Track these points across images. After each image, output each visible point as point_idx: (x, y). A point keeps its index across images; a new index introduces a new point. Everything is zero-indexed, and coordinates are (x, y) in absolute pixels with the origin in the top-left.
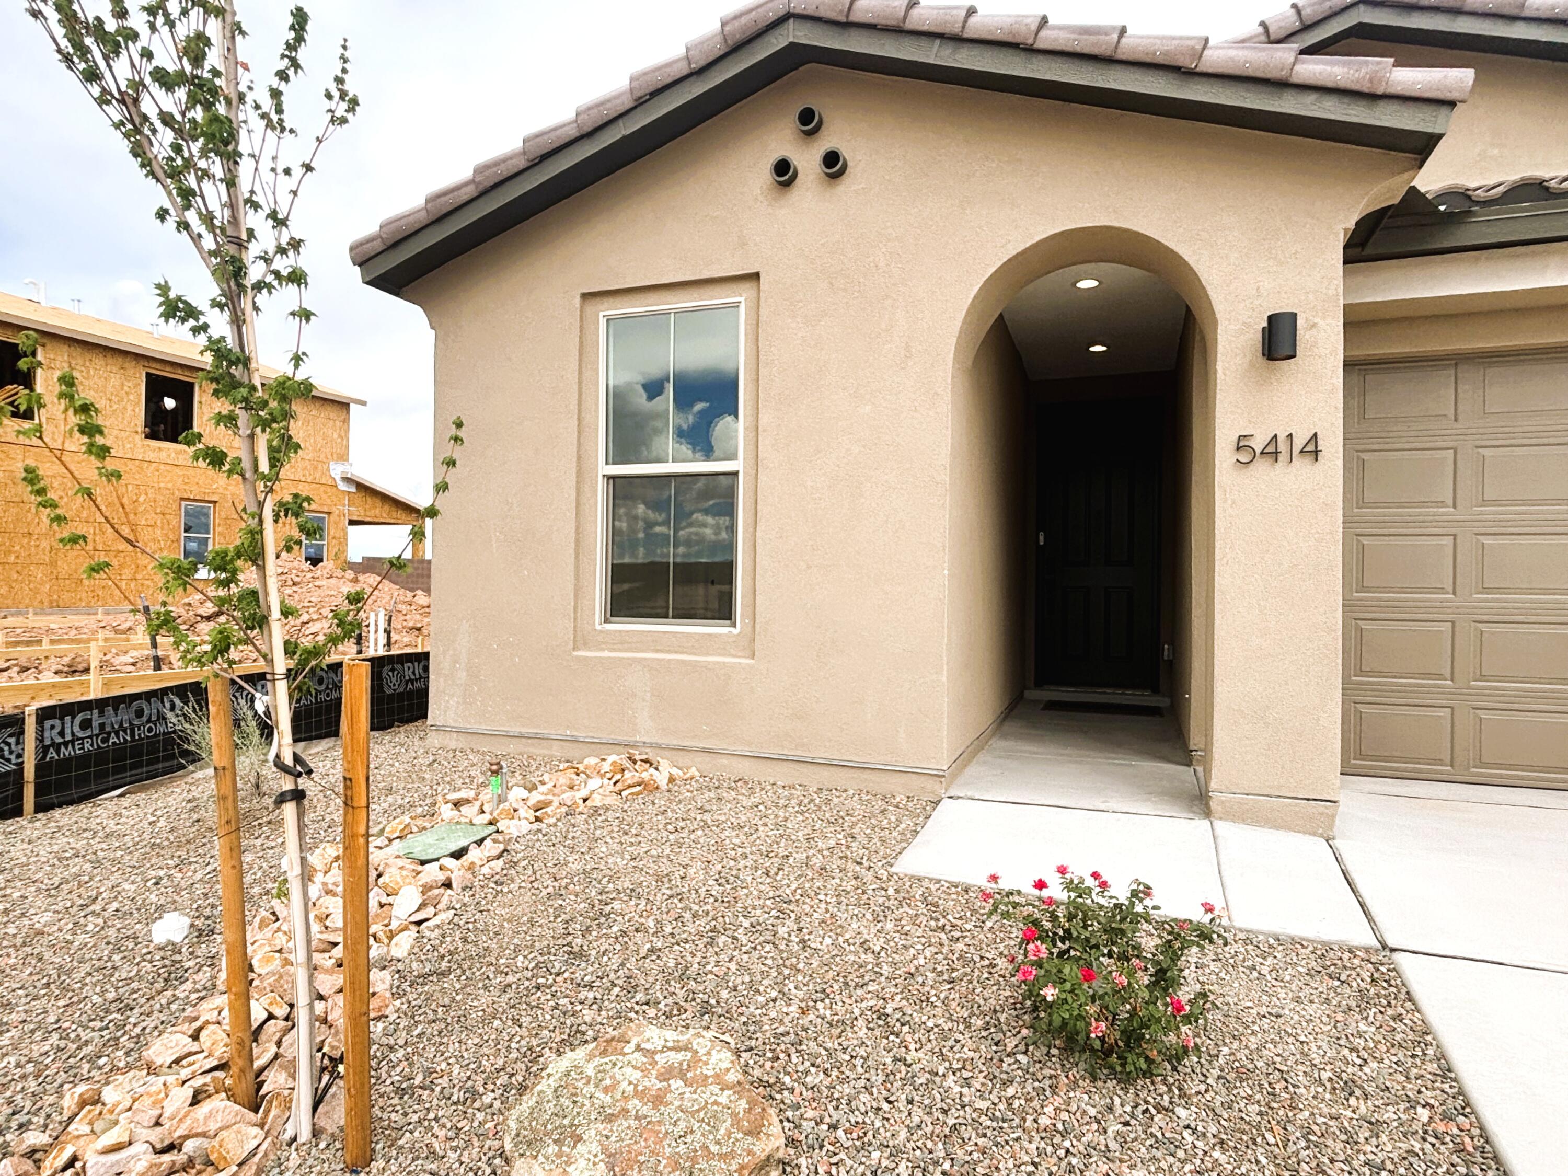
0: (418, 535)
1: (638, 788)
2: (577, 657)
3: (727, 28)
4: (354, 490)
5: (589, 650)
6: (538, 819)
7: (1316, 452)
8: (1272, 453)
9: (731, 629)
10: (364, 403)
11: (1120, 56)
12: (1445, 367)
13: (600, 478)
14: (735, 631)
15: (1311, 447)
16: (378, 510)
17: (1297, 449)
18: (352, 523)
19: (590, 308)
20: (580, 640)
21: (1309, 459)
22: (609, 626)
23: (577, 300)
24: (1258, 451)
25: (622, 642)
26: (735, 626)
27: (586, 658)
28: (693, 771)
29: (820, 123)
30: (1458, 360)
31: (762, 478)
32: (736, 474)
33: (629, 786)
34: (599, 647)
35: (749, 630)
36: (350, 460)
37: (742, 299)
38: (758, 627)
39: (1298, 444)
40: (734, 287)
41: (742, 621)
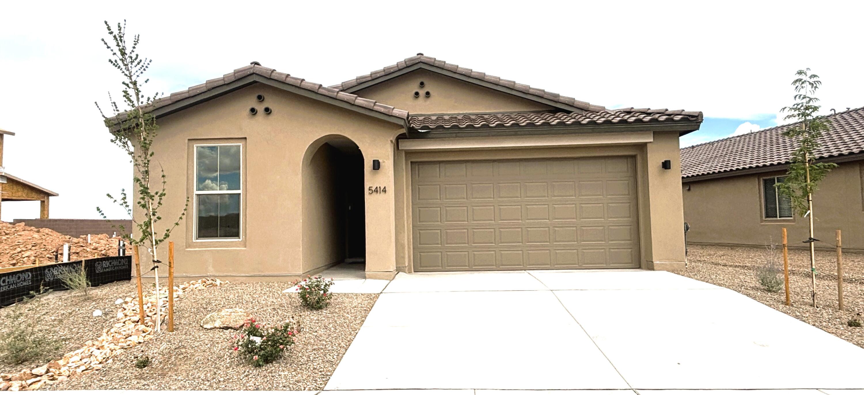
0: (44, 206)
1: (211, 285)
2: (188, 251)
3: (236, 75)
4: (5, 182)
5: (191, 248)
6: (184, 292)
7: (385, 191)
8: (376, 191)
9: (239, 240)
10: (13, 134)
11: (337, 98)
12: (437, 164)
13: (194, 195)
14: (240, 240)
15: (384, 190)
16: (21, 193)
17: (381, 190)
18: (4, 200)
19: (191, 143)
20: (188, 245)
21: (384, 193)
22: (198, 241)
23: (187, 141)
24: (373, 190)
25: (202, 245)
26: (240, 238)
27: (190, 251)
28: (227, 281)
29: (264, 98)
30: (440, 162)
31: (248, 195)
32: (240, 194)
33: (208, 285)
34: (195, 247)
35: (244, 239)
36: (3, 165)
37: (241, 144)
38: (247, 238)
39: (382, 188)
40: (239, 140)
41: (242, 237)
